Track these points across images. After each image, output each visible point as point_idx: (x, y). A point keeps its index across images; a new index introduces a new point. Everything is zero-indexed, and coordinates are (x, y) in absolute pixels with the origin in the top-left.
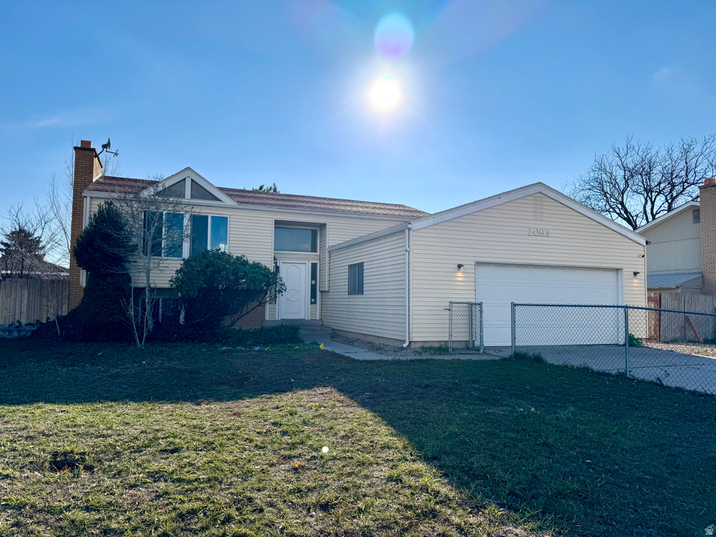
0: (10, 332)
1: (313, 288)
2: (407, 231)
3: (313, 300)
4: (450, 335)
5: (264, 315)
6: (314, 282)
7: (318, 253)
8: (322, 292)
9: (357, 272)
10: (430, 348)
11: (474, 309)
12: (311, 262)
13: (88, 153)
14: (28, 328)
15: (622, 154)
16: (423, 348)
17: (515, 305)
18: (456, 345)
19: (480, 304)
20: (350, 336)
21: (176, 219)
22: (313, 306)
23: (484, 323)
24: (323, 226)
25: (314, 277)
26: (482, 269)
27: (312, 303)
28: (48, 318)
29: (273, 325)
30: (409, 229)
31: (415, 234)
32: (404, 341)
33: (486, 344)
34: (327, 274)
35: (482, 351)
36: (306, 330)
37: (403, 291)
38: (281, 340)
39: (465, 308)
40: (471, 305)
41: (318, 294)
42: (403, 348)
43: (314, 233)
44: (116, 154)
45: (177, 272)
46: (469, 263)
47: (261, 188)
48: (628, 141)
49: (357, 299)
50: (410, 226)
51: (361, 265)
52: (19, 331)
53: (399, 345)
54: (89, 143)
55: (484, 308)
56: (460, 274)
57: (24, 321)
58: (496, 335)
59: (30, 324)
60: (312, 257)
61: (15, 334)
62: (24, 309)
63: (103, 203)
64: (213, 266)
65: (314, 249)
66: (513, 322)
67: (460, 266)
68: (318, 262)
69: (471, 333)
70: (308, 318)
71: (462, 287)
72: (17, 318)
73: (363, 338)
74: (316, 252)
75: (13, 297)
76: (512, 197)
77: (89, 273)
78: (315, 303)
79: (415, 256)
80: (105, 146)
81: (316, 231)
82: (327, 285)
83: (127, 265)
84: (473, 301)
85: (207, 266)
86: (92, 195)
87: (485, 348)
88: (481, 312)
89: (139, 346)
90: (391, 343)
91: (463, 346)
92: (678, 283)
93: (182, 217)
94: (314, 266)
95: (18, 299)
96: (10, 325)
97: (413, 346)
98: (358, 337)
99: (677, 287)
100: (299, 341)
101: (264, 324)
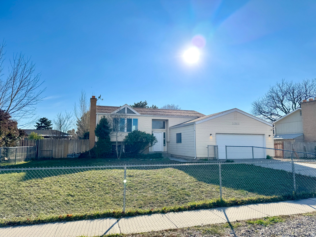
0: (72, 156)
1: (164, 141)
2: (194, 124)
3: (164, 145)
4: (208, 155)
5: (149, 150)
6: (164, 139)
7: (166, 129)
8: (167, 142)
9: (179, 136)
10: (202, 159)
11: (215, 147)
12: (163, 132)
13: (95, 100)
14: (77, 155)
15: (281, 86)
16: (200, 159)
17: (227, 146)
18: (210, 159)
19: (217, 146)
20: (177, 157)
21: (123, 120)
22: (164, 147)
23: (219, 152)
24: (167, 120)
25: (164, 137)
26: (218, 135)
27: (164, 146)
28: (83, 152)
29: (152, 153)
30: (195, 124)
31: (197, 125)
32: (195, 157)
33: (219, 158)
34: (169, 136)
35: (218, 160)
36: (164, 155)
37: (193, 140)
38: (157, 157)
39: (213, 147)
40: (215, 146)
41: (166, 143)
42: (194, 159)
43: (164, 123)
44: (103, 100)
45: (126, 137)
46: (214, 133)
47: (141, 102)
48: (283, 81)
49: (179, 144)
50: (195, 123)
51: (180, 134)
52: (75, 156)
53: (193, 158)
54: (95, 96)
55: (218, 147)
56: (211, 137)
57: (76, 153)
58: (222, 156)
59: (78, 154)
60: (164, 131)
61: (74, 157)
62: (76, 149)
63: (102, 116)
64: (137, 135)
65: (164, 128)
66: (226, 151)
67: (211, 135)
68: (166, 132)
69: (215, 155)
70: (163, 151)
71: (212, 141)
72: (74, 152)
73: (182, 157)
74: (165, 129)
75: (73, 145)
76: (227, 113)
77: (98, 137)
78: (165, 146)
79: (197, 132)
80: (99, 97)
81: (165, 122)
82: (169, 140)
83: (110, 135)
84: (215, 145)
85: (136, 135)
86: (98, 114)
87: (219, 159)
88: (218, 148)
89: (118, 159)
90: (191, 158)
91: (213, 159)
92: (294, 137)
93: (124, 119)
94: (164, 133)
95: (74, 146)
96: (72, 154)
97: (197, 159)
98: (180, 157)
99: (294, 139)
100: (162, 158)
101: (149, 153)
